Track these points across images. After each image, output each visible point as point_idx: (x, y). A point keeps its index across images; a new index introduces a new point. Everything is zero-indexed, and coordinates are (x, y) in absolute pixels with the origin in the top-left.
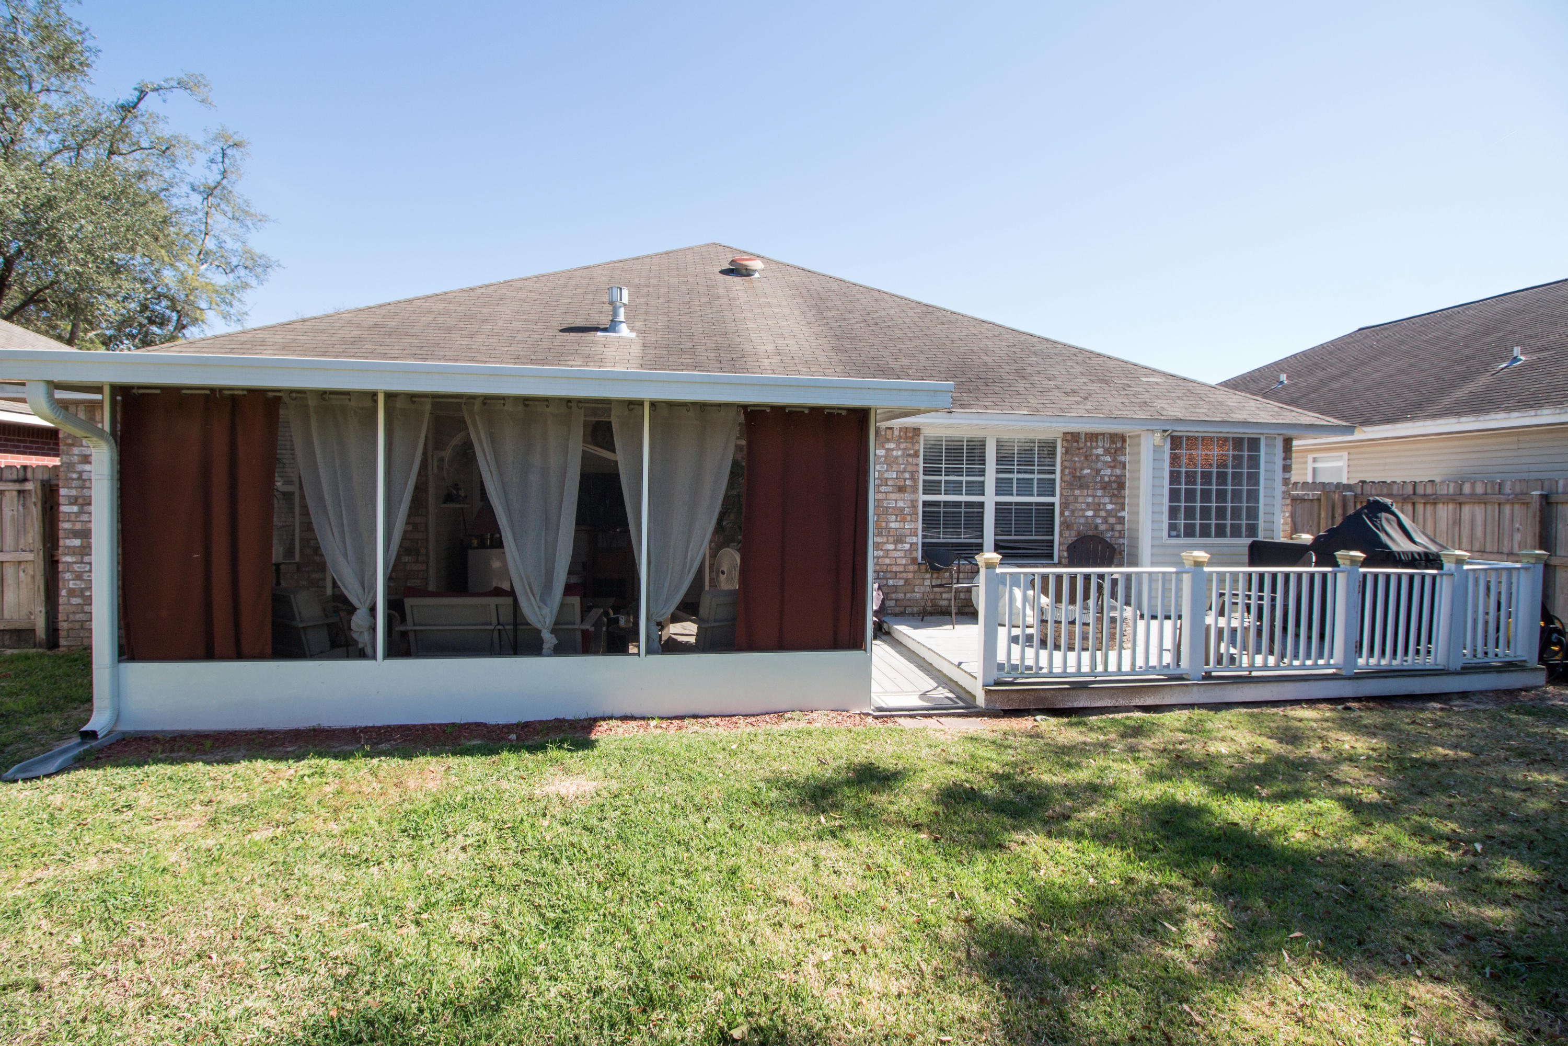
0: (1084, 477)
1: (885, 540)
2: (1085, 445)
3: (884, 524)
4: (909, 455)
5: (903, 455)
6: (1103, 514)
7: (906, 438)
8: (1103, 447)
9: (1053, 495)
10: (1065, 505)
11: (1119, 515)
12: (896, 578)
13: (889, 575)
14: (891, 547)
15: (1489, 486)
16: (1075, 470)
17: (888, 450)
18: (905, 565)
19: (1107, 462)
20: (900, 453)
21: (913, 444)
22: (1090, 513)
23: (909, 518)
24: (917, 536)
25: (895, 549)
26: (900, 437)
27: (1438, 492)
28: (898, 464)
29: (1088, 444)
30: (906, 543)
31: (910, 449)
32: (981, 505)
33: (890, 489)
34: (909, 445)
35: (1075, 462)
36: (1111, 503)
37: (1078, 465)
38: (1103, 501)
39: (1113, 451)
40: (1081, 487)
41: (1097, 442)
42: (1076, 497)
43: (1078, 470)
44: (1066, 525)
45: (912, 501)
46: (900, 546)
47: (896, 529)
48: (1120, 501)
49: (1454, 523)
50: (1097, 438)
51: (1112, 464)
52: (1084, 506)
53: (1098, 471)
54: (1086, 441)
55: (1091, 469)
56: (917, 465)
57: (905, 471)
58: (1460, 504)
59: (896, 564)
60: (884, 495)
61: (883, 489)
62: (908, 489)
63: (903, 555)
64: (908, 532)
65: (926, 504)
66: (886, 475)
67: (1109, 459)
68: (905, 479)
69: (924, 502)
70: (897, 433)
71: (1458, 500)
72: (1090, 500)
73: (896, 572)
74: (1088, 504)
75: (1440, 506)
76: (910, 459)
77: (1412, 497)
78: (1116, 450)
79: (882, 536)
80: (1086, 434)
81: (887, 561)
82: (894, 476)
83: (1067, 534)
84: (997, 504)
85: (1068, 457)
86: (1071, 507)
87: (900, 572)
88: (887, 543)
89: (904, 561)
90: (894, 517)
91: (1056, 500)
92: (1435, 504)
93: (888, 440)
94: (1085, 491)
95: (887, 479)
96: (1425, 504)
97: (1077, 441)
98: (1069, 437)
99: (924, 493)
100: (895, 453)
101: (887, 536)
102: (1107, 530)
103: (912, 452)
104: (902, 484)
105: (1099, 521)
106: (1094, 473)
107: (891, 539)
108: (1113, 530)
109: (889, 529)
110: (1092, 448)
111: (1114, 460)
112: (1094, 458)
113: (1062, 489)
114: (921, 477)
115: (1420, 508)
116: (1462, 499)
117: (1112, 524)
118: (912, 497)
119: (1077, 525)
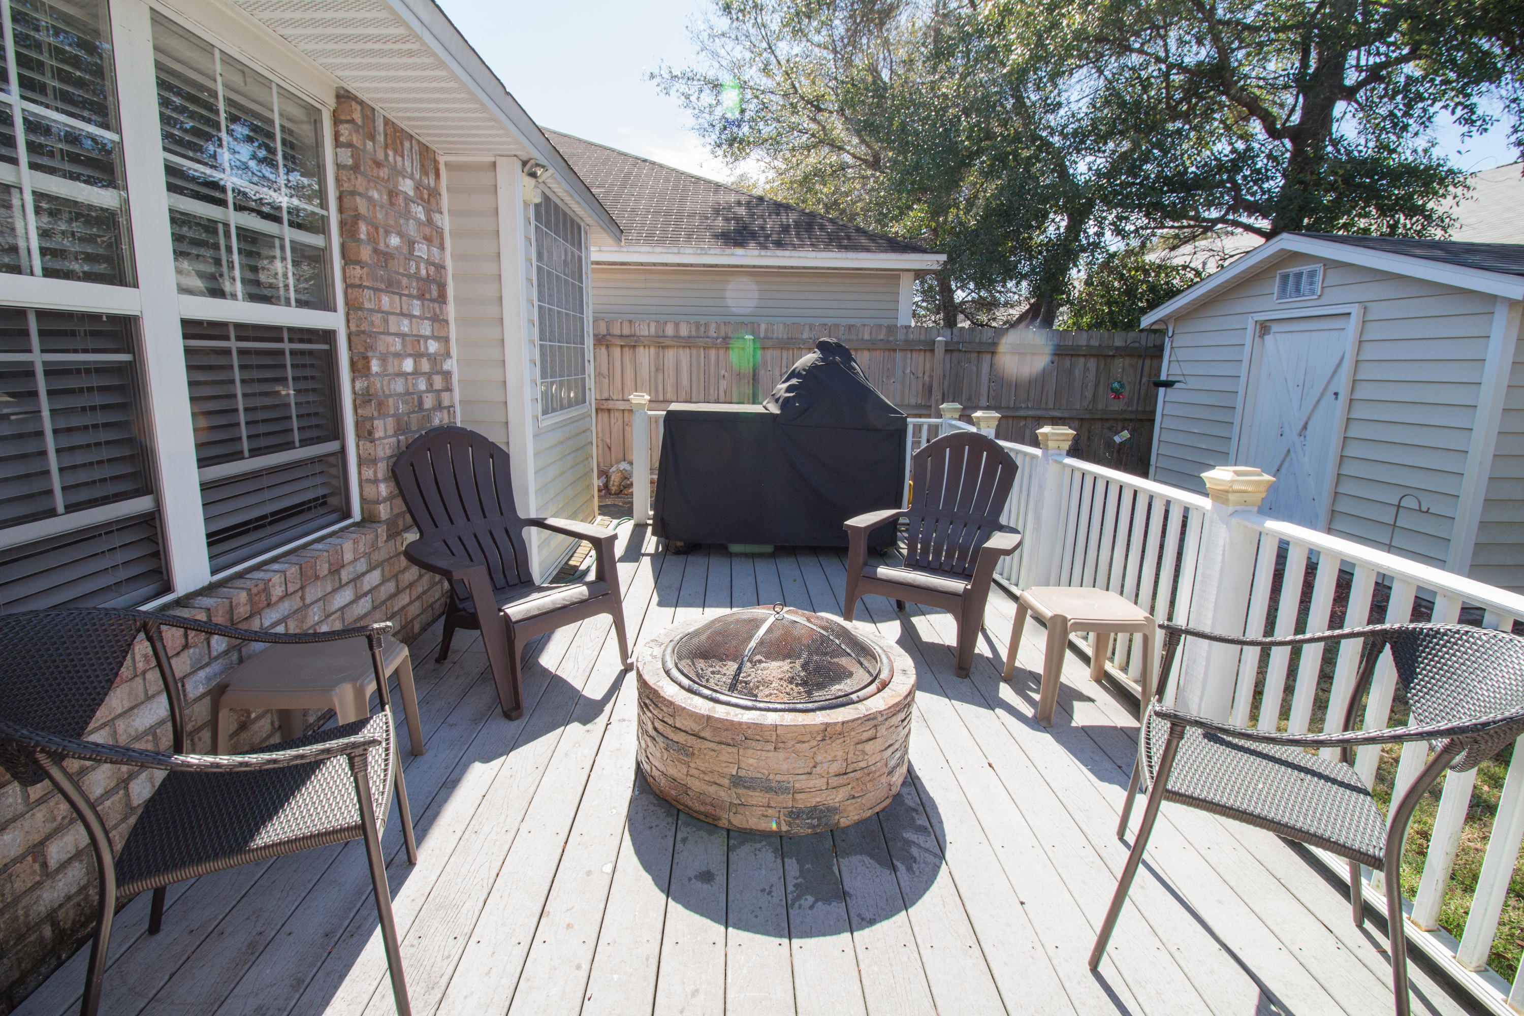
0: (392, 256)
2: (389, 154)
6: (425, 365)
8: (412, 177)
9: (331, 307)
10: (367, 343)
11: (446, 367)
15: (693, 329)
16: (379, 229)
19: (420, 222)
22: (409, 365)
27: (638, 333)
29: (391, 156)
35: (376, 203)
36: (433, 337)
37: (382, 214)
38: (422, 331)
39: (425, 194)
40: (391, 286)
41: (403, 157)
42: (385, 317)
43: (383, 231)
44: (371, 403)
48: (444, 332)
49: (657, 370)
50: (402, 144)
51: (427, 231)
52: (399, 345)
54: (389, 143)
55: (400, 234)
67: (423, 217)
71: (660, 343)
72: (405, 326)
74: (403, 336)
75: (640, 351)
77: (608, 337)
78: (430, 192)
80: (389, 119)
85: (361, 182)
91: (338, 321)
92: (634, 347)
94: (397, 299)
96: (622, 346)
97: (372, 138)
102: (434, 409)
105: (422, 385)
106: (405, 250)
110: (397, 171)
111: (430, 221)
112: (402, 203)
113: (348, 285)
115: (617, 352)
116: (667, 342)
117: (439, 391)
119: (391, 401)
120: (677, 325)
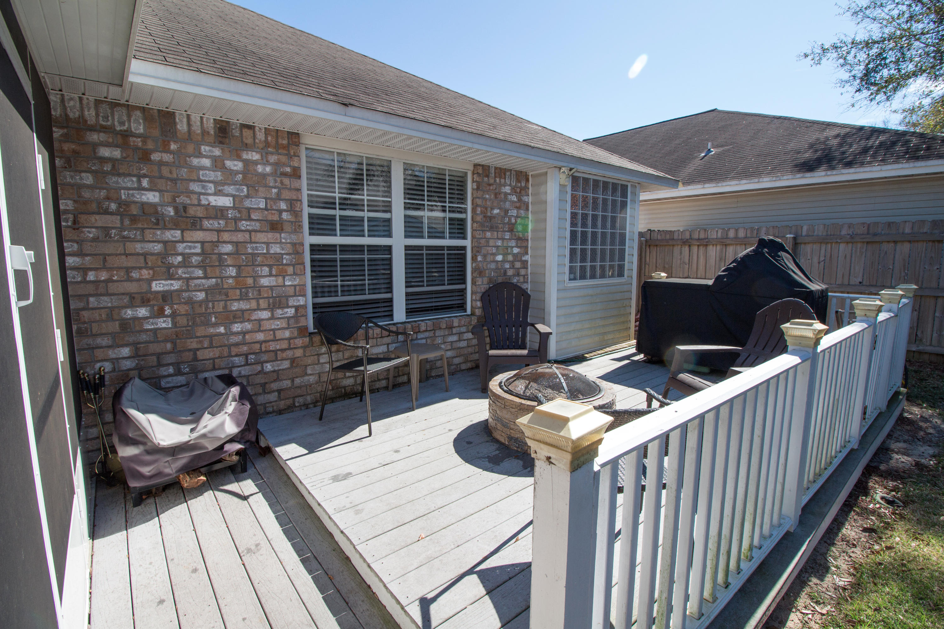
0: (494, 217)
1: (254, 304)
2: (495, 181)
3: (250, 281)
4: (284, 174)
5: (274, 174)
6: (510, 258)
7: (278, 146)
8: (510, 185)
9: (465, 238)
10: (476, 250)
11: (524, 259)
12: (276, 360)
13: (265, 357)
14: (265, 315)
15: (749, 232)
16: (486, 209)
17: (247, 163)
18: (289, 339)
19: (513, 202)
20: (268, 169)
21: (290, 157)
22: (499, 258)
23: (290, 270)
24: (304, 295)
25: (272, 318)
26: (267, 144)
27: (709, 237)
28: (266, 186)
29: (498, 180)
30: (288, 307)
31: (284, 165)
32: (388, 249)
33: (257, 226)
34: (284, 159)
35: (486, 200)
36: (517, 247)
37: (489, 203)
38: (510, 244)
39: (518, 190)
40: (492, 228)
41: (505, 178)
42: (488, 240)
43: (489, 209)
44: (478, 272)
45: (294, 244)
46: (279, 311)
47: (271, 288)
48: (524, 244)
49: (721, 259)
50: (505, 174)
51: (518, 205)
52: (494, 250)
53: (506, 211)
54: (495, 177)
55: (500, 208)
56: (299, 190)
57: (279, 198)
58: (726, 245)
59: (275, 340)
60: (247, 235)
61: (244, 225)
62: (287, 227)
63: (284, 325)
64: (291, 291)
65: (314, 249)
66: (247, 203)
67: (515, 199)
68: (281, 212)
69: (311, 246)
70: (261, 136)
71: (724, 242)
72: (499, 243)
73: (275, 352)
74: (497, 247)
75: (710, 248)
76: (286, 181)
77: (689, 241)
78: (522, 189)
79: (248, 299)
80: (496, 168)
81: (260, 336)
82: (262, 205)
83: (479, 281)
84: (407, 248)
85: (480, 193)
86: (484, 251)
87: (283, 350)
88: (259, 309)
89: (287, 334)
90: (266, 270)
91: (467, 243)
92: (707, 245)
93: (247, 147)
94: (496, 233)
95: (249, 210)
96: (698, 246)
97: (488, 176)
98: (480, 171)
99: (311, 234)
100: (260, 168)
101: (257, 300)
102: (514, 275)
103: (288, 170)
104: (276, 218)
105: (507, 266)
106: (503, 214)
107: (263, 303)
108: (518, 275)
109: (259, 289)
110: (501, 185)
111: (520, 200)
112: (502, 196)
113: (473, 230)
114: (306, 211)
115: (695, 248)
116: (728, 242)
117: (518, 268)
118: (294, 238)
119: (487, 272)
120: (737, 231)
